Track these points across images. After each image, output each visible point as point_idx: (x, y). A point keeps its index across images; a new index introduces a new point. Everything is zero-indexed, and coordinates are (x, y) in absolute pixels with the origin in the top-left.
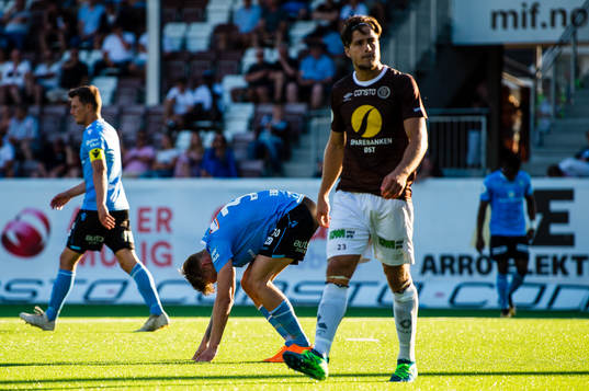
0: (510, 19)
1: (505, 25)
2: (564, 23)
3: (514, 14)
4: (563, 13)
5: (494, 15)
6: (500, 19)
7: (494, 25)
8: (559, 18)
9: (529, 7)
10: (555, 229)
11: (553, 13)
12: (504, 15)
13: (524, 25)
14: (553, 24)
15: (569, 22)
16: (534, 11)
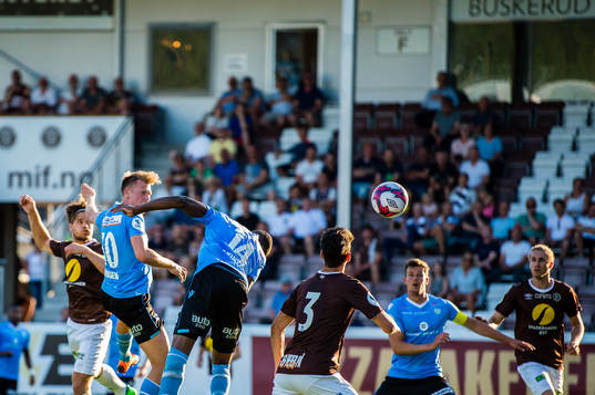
0: (25, 180)
1: (20, 184)
2: (73, 184)
3: (29, 175)
4: (72, 175)
5: (11, 176)
6: (15, 180)
7: (10, 184)
8: (68, 180)
9: (42, 170)
10: (64, 370)
11: (64, 176)
12: (20, 176)
13: (37, 184)
14: (63, 184)
15: (77, 183)
16: (46, 173)
